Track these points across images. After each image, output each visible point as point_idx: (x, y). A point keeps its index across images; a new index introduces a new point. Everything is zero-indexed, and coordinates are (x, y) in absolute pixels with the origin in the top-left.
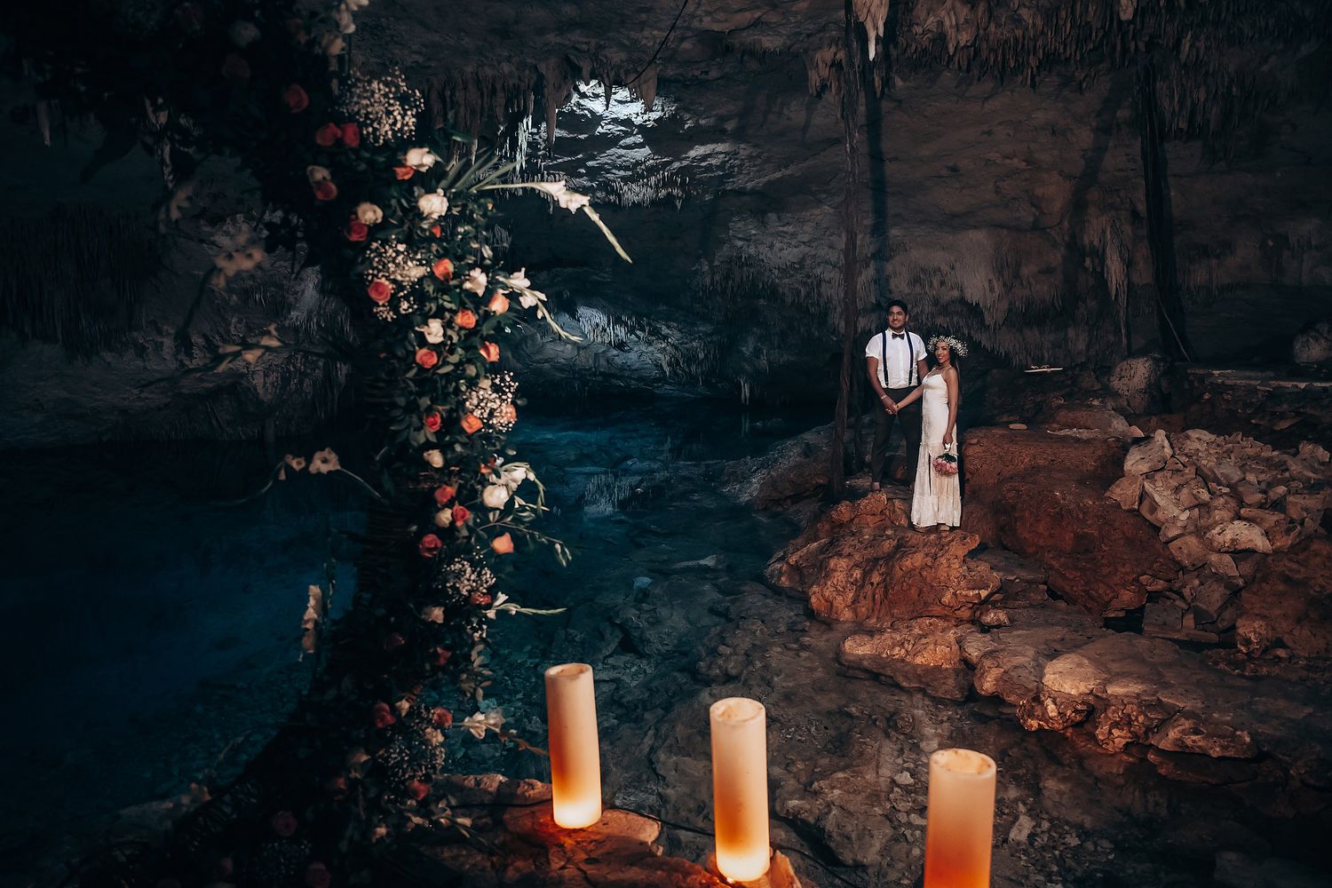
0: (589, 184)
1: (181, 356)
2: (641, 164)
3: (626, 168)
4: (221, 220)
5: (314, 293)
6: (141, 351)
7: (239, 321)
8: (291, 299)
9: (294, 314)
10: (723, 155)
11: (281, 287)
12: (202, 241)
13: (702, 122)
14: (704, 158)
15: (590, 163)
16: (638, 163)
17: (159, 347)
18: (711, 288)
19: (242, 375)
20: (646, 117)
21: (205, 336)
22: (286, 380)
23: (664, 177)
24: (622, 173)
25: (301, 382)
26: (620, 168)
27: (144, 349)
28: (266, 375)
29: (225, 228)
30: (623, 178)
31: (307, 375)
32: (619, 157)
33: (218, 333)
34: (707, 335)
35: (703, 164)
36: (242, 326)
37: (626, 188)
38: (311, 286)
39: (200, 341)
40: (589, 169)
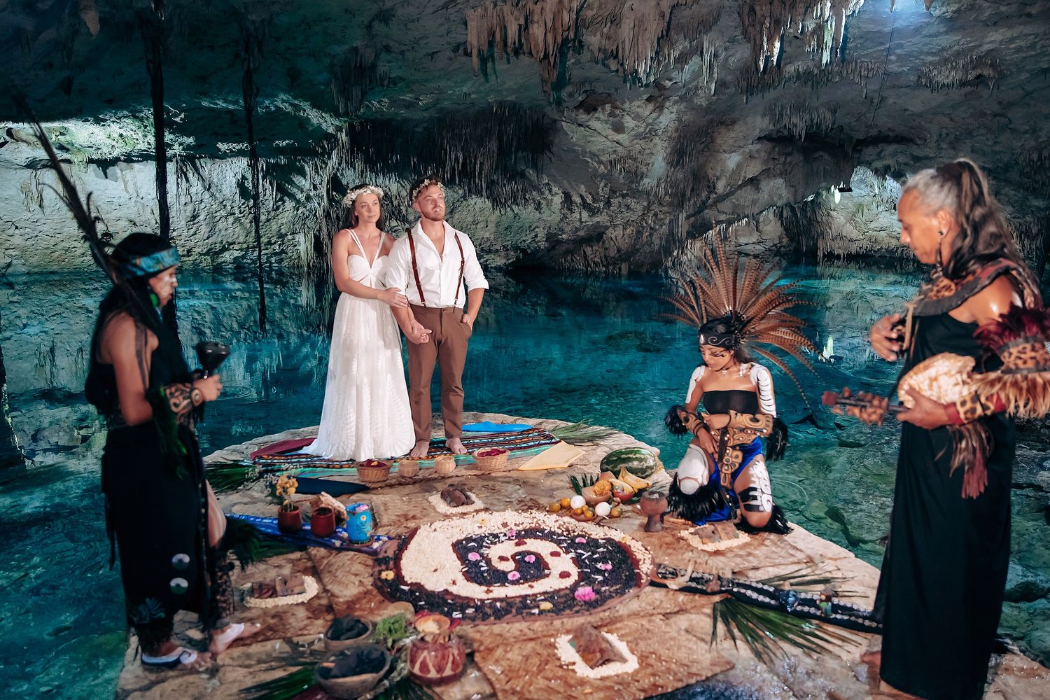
0: (900, 70)
1: (565, 211)
2: (947, 50)
3: (933, 54)
4: (595, 109)
5: (663, 164)
6: (538, 207)
7: (606, 185)
8: (644, 169)
9: (646, 181)
10: (1032, 37)
11: (635, 160)
12: (580, 125)
13: (1003, 9)
14: (1012, 40)
15: (898, 51)
16: (943, 49)
17: (549, 203)
18: (1039, 164)
19: (607, 228)
20: (944, 9)
21: (581, 196)
22: (639, 233)
23: (972, 61)
24: (930, 58)
25: (651, 235)
26: (929, 54)
27: (539, 204)
28: (625, 229)
29: (596, 115)
30: (931, 63)
31: (656, 230)
32: (926, 44)
33: (590, 193)
34: (1039, 209)
35: (1012, 46)
36: (607, 189)
37: (935, 72)
38: (660, 159)
39: (577, 200)
40: (899, 56)
